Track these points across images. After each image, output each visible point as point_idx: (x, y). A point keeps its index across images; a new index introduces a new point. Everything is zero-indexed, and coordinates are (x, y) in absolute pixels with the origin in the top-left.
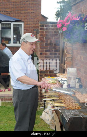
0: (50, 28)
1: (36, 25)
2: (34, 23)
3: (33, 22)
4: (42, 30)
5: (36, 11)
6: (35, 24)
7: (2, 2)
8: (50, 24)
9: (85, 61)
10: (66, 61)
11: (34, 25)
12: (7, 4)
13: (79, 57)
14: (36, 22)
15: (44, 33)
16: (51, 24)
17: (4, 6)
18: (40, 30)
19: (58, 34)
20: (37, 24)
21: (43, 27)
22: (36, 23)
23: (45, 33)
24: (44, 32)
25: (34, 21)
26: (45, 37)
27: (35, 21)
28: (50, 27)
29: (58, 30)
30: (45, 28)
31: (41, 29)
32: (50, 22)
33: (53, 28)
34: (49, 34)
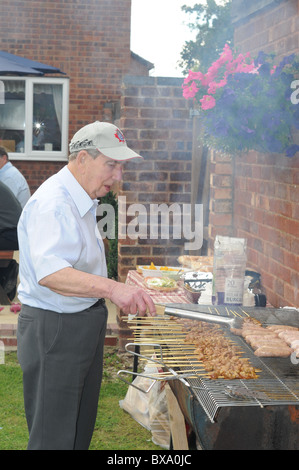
0: (157, 100)
1: (110, 87)
2: (104, 81)
3: (101, 76)
4: (131, 104)
5: (114, 40)
6: (108, 84)
8: (158, 84)
9: (276, 215)
10: (211, 213)
11: (103, 87)
12: (12, 14)
13: (258, 202)
14: (113, 77)
15: (139, 116)
16: (161, 87)
18: (126, 104)
19: (187, 120)
20: (115, 85)
21: (136, 94)
22: (112, 82)
23: (143, 115)
24: (139, 111)
25: (105, 76)
26: (139, 131)
27: (109, 74)
28: (160, 97)
29: (186, 106)
30: (141, 97)
31: (127, 102)
32: (159, 78)
33: (168, 98)
34: (156, 119)
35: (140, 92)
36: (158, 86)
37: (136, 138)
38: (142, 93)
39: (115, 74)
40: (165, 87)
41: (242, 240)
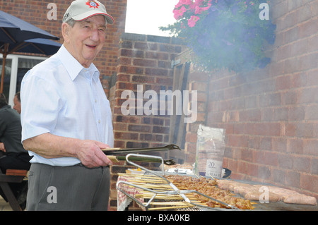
0: (147, 54)
1: (108, 68)
2: (104, 64)
3: (102, 60)
4: (126, 55)
5: (112, 34)
6: (106, 66)
7: (26, 7)
8: (148, 40)
9: (246, 123)
10: (188, 132)
11: (102, 68)
12: (38, 11)
14: (111, 61)
15: (132, 64)
16: (151, 43)
17: (31, 15)
18: (122, 55)
19: (169, 70)
20: (111, 67)
21: (131, 47)
22: (109, 64)
23: (135, 64)
24: (132, 61)
25: (104, 60)
26: (132, 76)
27: (108, 58)
28: (149, 51)
29: (169, 58)
30: (134, 50)
31: (124, 53)
32: (148, 36)
33: (155, 51)
34: (145, 67)
35: (133, 46)
36: (148, 42)
37: (129, 80)
38: (135, 47)
39: (112, 59)
40: (153, 43)
41: (222, 130)
